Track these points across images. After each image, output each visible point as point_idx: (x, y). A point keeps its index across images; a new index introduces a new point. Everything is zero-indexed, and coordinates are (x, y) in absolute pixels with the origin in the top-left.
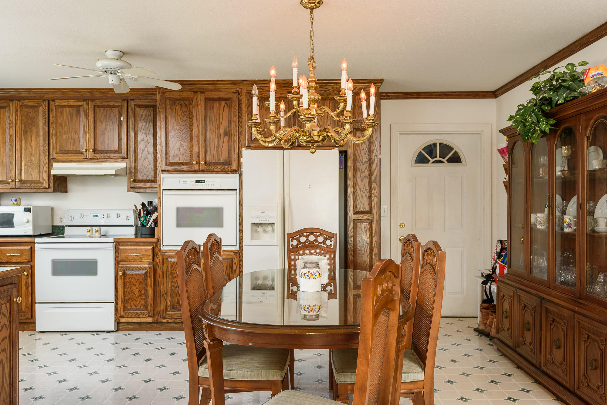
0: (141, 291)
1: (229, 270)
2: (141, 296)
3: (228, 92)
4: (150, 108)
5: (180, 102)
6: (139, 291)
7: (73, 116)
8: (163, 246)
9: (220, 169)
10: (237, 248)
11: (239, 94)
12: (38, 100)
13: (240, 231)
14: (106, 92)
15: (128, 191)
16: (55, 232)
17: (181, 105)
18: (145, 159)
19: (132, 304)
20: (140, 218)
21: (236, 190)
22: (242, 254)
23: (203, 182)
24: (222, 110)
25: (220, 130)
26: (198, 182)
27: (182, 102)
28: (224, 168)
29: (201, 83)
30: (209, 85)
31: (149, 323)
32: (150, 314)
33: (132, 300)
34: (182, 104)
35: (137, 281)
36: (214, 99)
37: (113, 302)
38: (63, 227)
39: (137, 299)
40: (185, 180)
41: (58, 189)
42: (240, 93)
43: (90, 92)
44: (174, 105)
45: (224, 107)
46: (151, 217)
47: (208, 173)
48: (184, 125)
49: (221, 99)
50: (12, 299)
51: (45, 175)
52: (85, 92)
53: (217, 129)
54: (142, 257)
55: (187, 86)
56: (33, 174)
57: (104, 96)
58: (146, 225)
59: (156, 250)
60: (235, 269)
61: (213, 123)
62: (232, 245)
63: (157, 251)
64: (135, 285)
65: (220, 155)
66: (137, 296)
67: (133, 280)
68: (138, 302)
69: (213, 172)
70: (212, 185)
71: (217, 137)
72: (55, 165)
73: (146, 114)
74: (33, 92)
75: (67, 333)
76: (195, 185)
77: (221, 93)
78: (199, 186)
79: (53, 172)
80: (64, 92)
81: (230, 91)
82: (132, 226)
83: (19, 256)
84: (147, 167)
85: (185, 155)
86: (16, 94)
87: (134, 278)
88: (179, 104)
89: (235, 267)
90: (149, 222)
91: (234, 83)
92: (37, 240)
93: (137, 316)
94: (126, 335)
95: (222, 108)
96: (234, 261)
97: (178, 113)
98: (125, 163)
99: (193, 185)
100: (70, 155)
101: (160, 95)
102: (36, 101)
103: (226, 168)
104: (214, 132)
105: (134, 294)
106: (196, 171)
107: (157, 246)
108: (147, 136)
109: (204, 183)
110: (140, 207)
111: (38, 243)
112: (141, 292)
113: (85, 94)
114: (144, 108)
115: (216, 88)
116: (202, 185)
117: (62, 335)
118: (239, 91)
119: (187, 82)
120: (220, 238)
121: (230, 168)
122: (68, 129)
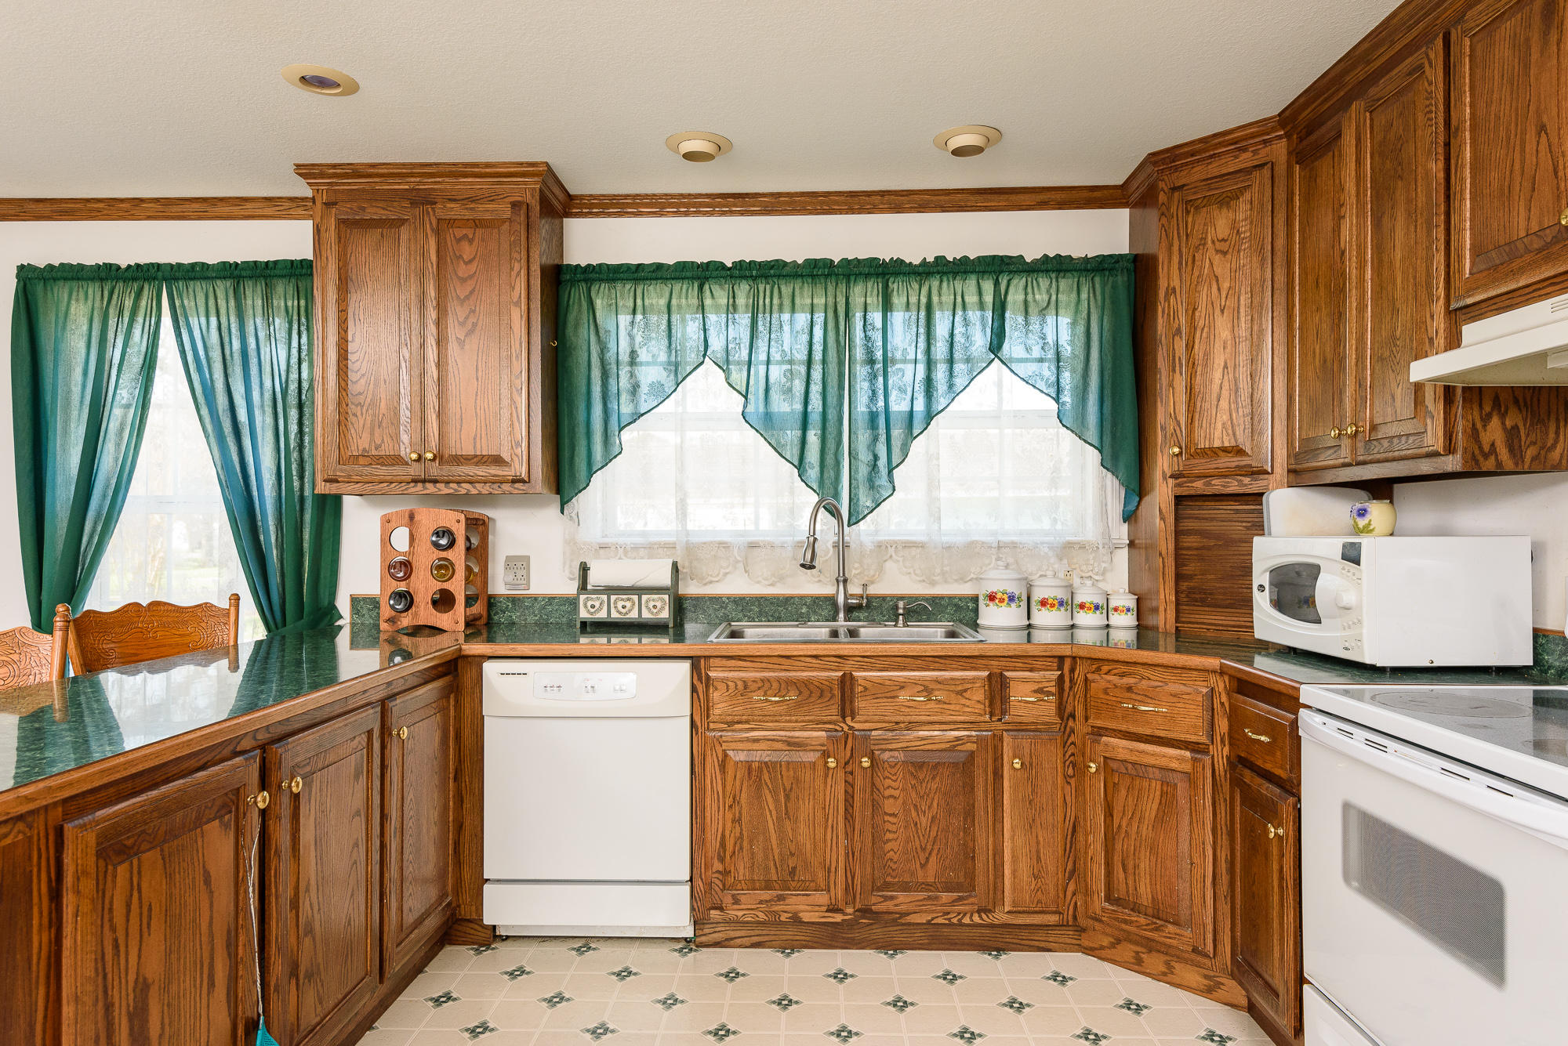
7: (1527, 49)
12: (1410, 55)
56: (1398, 393)
72: (1471, 331)
83: (1269, 750)
86: (1359, 74)
100: (1515, 265)
122: (1508, 130)
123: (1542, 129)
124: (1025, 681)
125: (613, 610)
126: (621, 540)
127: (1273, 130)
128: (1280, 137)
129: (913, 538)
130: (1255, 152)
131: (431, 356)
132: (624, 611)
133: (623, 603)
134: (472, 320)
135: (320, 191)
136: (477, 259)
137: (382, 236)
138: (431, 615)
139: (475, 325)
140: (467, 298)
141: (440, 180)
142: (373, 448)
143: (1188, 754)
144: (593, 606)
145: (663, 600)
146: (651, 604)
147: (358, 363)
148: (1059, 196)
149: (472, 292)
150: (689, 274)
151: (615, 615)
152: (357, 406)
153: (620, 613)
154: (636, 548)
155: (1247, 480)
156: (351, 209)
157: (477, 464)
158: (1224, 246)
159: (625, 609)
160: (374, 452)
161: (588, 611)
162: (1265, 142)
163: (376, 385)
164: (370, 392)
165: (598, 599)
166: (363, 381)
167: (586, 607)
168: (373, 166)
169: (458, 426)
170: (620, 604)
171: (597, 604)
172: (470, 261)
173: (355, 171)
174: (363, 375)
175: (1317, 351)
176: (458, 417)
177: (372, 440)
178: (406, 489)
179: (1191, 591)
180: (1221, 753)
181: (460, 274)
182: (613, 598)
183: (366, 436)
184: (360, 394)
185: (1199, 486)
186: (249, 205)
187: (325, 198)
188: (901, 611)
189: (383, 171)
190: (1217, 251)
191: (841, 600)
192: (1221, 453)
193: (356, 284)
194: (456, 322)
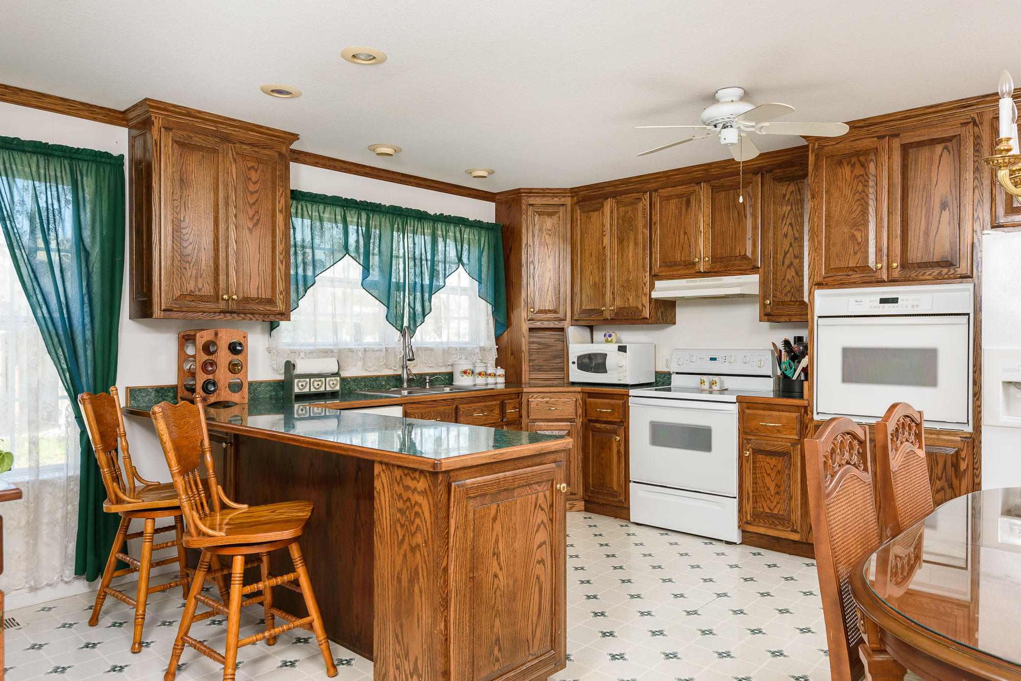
0: (779, 485)
1: (950, 470)
2: (779, 494)
3: (950, 126)
4: (798, 181)
5: (851, 160)
6: (777, 485)
7: (681, 210)
8: (818, 413)
9: (930, 275)
10: (969, 429)
11: (975, 124)
12: (637, 193)
13: (974, 395)
14: (729, 166)
15: (760, 321)
16: (660, 382)
17: (853, 166)
18: (789, 267)
19: (765, 506)
20: (780, 365)
21: (968, 314)
22: (981, 442)
23: (895, 301)
24: (938, 162)
25: (933, 200)
26: (883, 301)
27: (854, 160)
28: (940, 274)
29: (891, 118)
30: (909, 120)
31: (794, 542)
32: (795, 528)
33: (765, 499)
34: (854, 163)
35: (772, 469)
36: (920, 144)
37: (735, 498)
38: (669, 375)
39: (772, 499)
40: (859, 299)
41: (663, 320)
42: (978, 122)
43: (706, 170)
44: (839, 168)
45: (941, 156)
46: (799, 362)
47: (906, 285)
48: (858, 200)
49: (933, 142)
50: (554, 486)
51: (646, 301)
52: (699, 171)
53: (924, 200)
54: (781, 429)
55: (865, 128)
56: (631, 298)
57: (725, 173)
58: (790, 376)
59: (806, 419)
60: (965, 470)
61: (918, 189)
62: (957, 423)
63: (807, 421)
64: (769, 475)
65: (932, 249)
66: (772, 493)
67: (767, 467)
68: (775, 503)
69: (915, 282)
70: (913, 306)
71: (925, 215)
72: (658, 284)
73: (792, 192)
74: (631, 183)
75: (670, 533)
76: (879, 307)
77: (935, 130)
78: (888, 308)
79: (655, 295)
80: (672, 175)
81: (954, 123)
82: (769, 377)
83: (611, 414)
84: (793, 281)
85: (859, 254)
86: (611, 189)
87: (768, 463)
88: (848, 164)
89: (963, 466)
90: (795, 370)
91: (964, 104)
92: (632, 392)
93: (772, 526)
94: (754, 554)
95: (937, 157)
96: (963, 454)
97: (846, 180)
98: (758, 276)
99: (875, 307)
100: (677, 268)
101: (814, 154)
102: (635, 194)
103: (943, 273)
104: (920, 205)
105: (768, 489)
106: (880, 282)
107: (806, 412)
108: (793, 229)
109: (897, 302)
110: (780, 346)
111: (633, 396)
112: (779, 487)
113: (699, 175)
114: (788, 183)
115: (924, 121)
116: (894, 307)
117: (662, 534)
118: (977, 119)
119: (864, 122)
120: (920, 412)
121: (952, 271)
122: (674, 229)
123: (685, 233)
124: (510, 403)
125: (312, 387)
126: (303, 348)
127: (568, 193)
128: (569, 196)
129: (428, 346)
130: (560, 199)
131: (233, 236)
132: (317, 387)
133: (317, 383)
134: (256, 217)
135: (158, 118)
136: (260, 182)
137: (203, 156)
138: (228, 394)
139: (258, 220)
140: (254, 204)
141: (238, 130)
142: (197, 290)
143: (569, 423)
144: (302, 385)
145: (336, 380)
146: (331, 383)
147: (187, 235)
148: (476, 193)
149: (257, 201)
150: (340, 204)
151: (313, 390)
152: (186, 262)
153: (316, 388)
154: (311, 352)
155: (556, 323)
156: (183, 136)
157: (257, 303)
158: (550, 232)
159: (317, 386)
160: (197, 293)
161: (299, 388)
162: (564, 196)
163: (199, 250)
164: (195, 255)
165: (304, 381)
166: (190, 247)
167: (298, 386)
168: (200, 112)
169: (249, 280)
170: (316, 383)
171: (304, 384)
172: (256, 183)
173: (189, 113)
174: (191, 243)
175: (591, 279)
176: (249, 274)
177: (196, 285)
178: (214, 317)
179: (533, 366)
180: (579, 421)
181: (250, 189)
182: (312, 380)
183: (192, 283)
184: (188, 255)
185: (538, 324)
186: (47, 100)
187: (161, 123)
188: (427, 381)
189: (206, 117)
190: (547, 234)
191: (405, 376)
192: (548, 312)
193: (186, 184)
194: (248, 218)
